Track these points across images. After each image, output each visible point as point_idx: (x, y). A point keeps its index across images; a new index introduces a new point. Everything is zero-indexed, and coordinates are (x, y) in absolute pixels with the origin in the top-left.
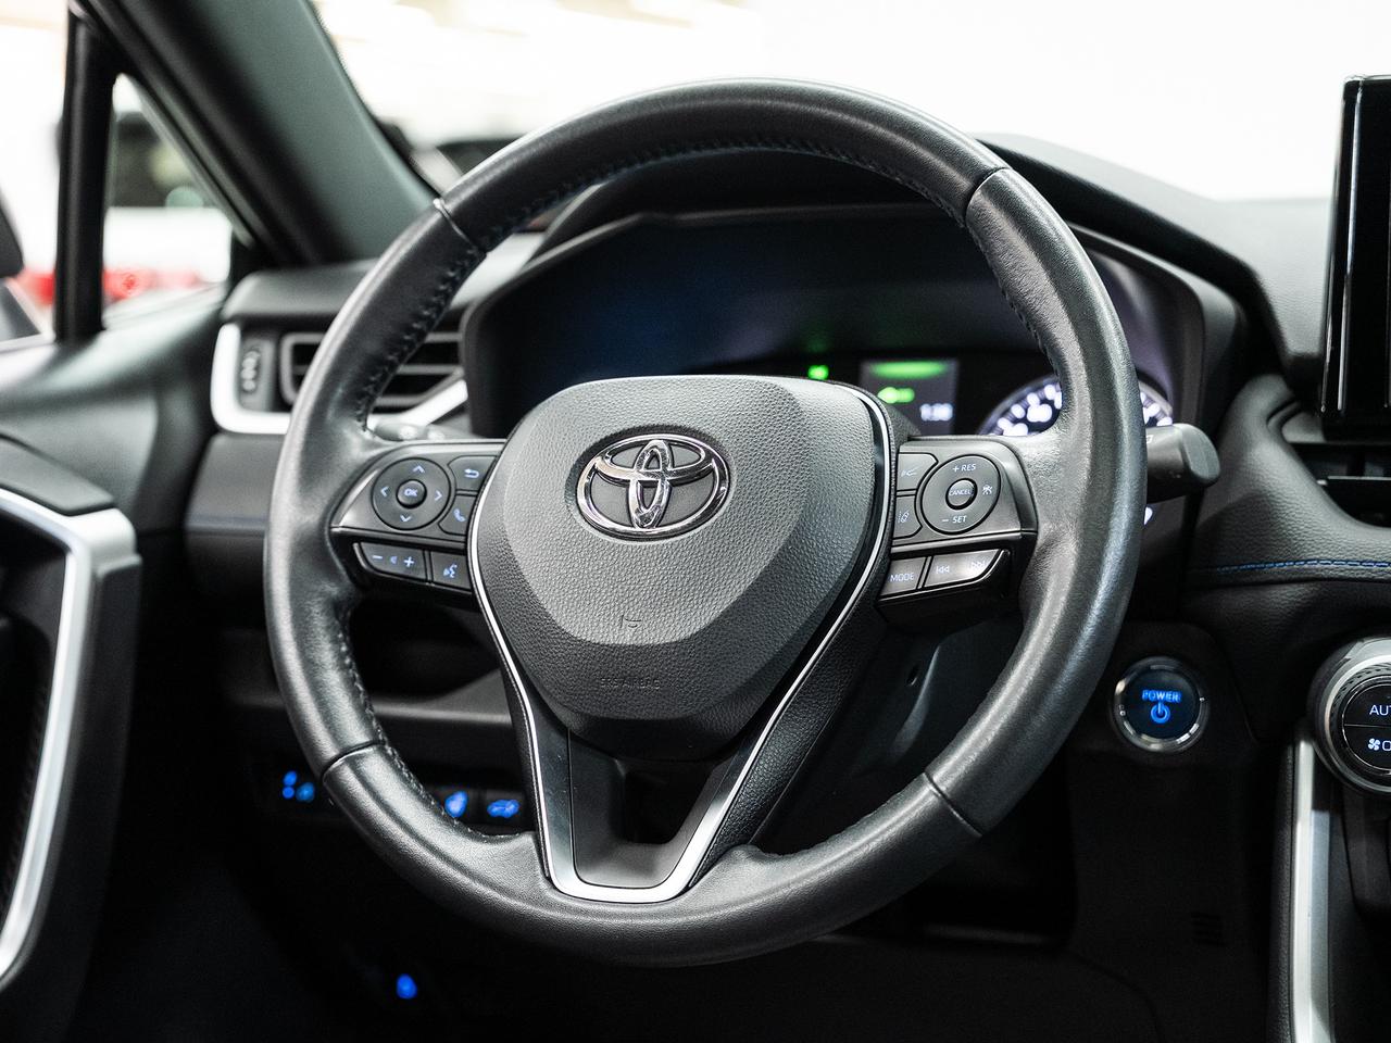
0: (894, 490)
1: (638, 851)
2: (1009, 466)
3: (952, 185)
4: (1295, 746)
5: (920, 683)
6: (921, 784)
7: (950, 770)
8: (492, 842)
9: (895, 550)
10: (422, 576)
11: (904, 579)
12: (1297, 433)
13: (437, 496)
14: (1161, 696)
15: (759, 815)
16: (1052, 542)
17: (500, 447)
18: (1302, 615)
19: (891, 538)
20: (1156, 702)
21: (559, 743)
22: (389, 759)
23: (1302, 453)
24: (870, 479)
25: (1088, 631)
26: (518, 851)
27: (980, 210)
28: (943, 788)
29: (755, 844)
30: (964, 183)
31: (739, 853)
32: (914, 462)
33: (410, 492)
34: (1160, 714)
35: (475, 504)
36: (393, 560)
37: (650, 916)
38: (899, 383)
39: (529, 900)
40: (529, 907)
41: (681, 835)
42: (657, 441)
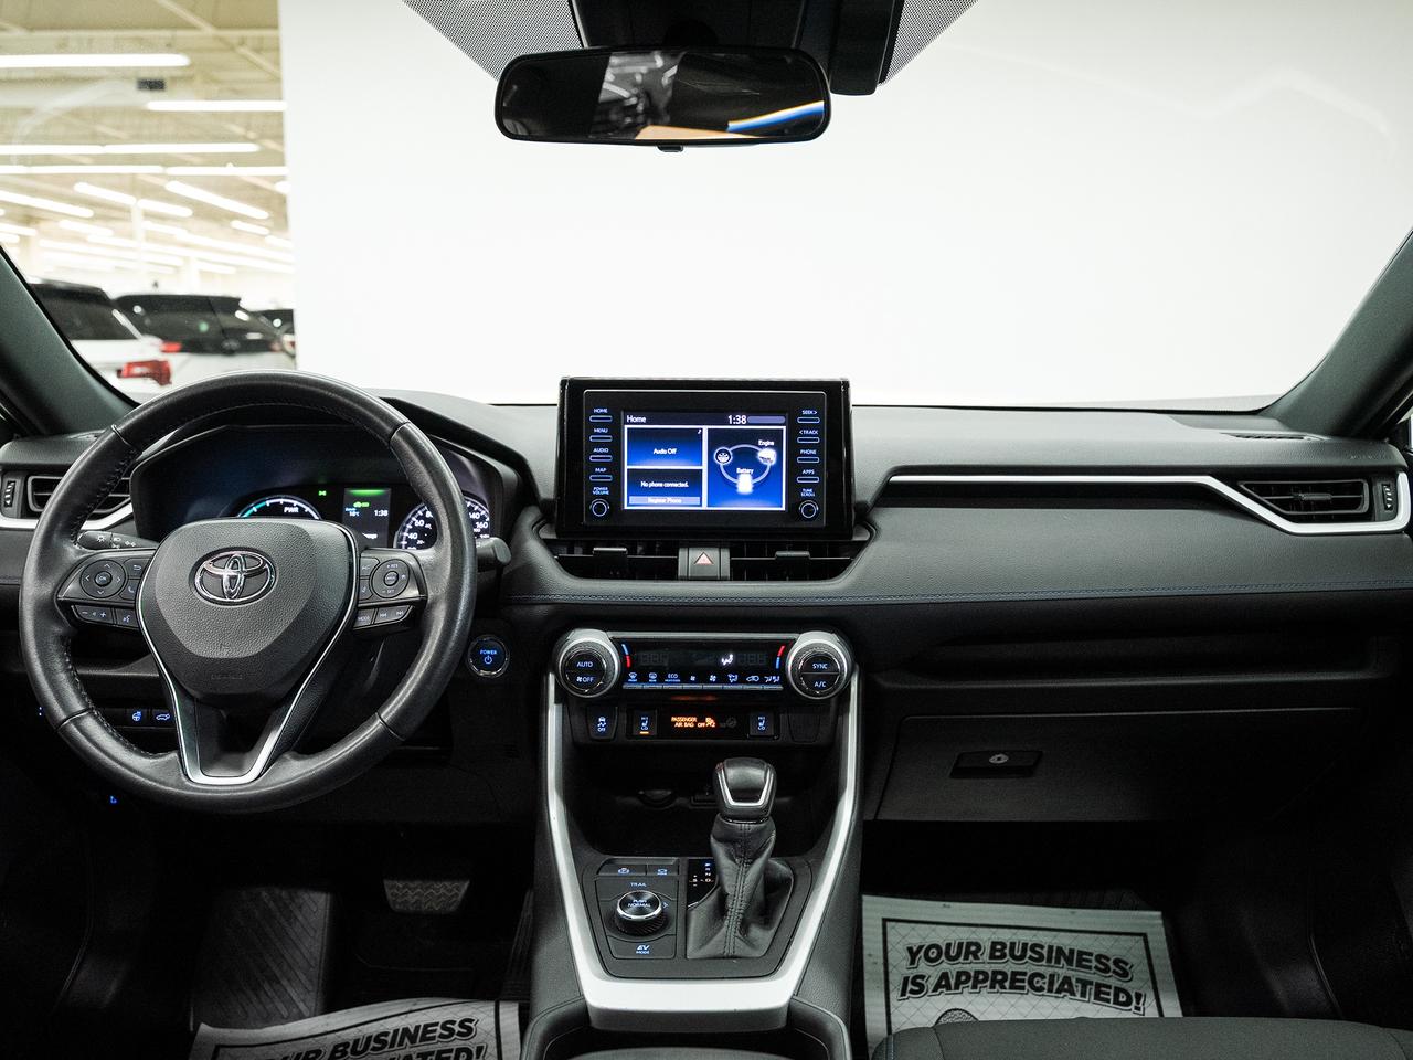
0: (359, 576)
1: (234, 757)
2: (413, 563)
3: (383, 429)
4: (547, 676)
5: (374, 662)
6: (375, 720)
7: (389, 712)
8: (154, 758)
9: (360, 605)
10: (111, 622)
11: (364, 620)
12: (545, 535)
13: (117, 580)
14: (488, 652)
15: (294, 737)
16: (435, 602)
17: (152, 553)
18: (549, 618)
19: (357, 600)
20: (486, 655)
21: (190, 705)
22: (95, 718)
23: (547, 543)
24: (346, 570)
25: (452, 644)
26: (168, 762)
27: (396, 442)
28: (386, 721)
29: (294, 750)
30: (389, 429)
31: (287, 756)
32: (368, 561)
33: (102, 579)
34: (488, 660)
35: (140, 583)
36: (94, 614)
37: (241, 791)
38: (362, 499)
39: (177, 787)
40: (177, 790)
41: (256, 748)
42: (237, 554)
